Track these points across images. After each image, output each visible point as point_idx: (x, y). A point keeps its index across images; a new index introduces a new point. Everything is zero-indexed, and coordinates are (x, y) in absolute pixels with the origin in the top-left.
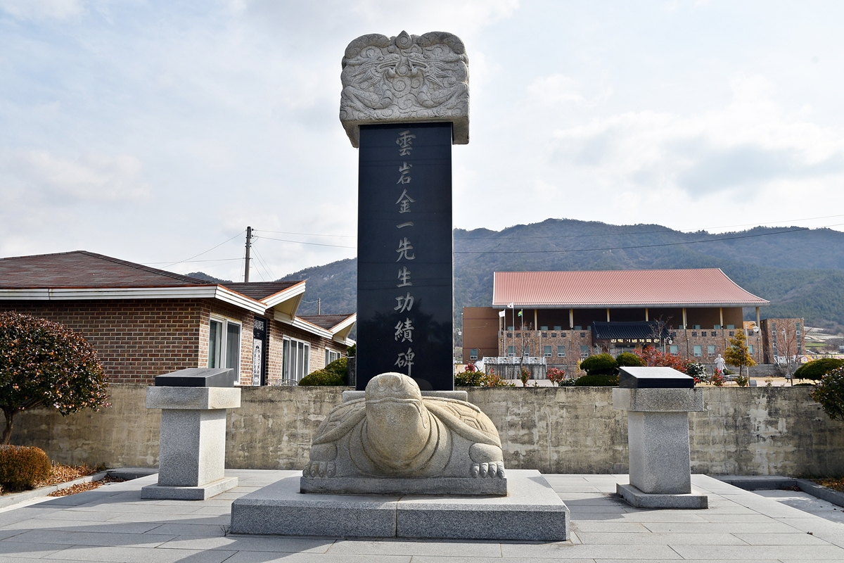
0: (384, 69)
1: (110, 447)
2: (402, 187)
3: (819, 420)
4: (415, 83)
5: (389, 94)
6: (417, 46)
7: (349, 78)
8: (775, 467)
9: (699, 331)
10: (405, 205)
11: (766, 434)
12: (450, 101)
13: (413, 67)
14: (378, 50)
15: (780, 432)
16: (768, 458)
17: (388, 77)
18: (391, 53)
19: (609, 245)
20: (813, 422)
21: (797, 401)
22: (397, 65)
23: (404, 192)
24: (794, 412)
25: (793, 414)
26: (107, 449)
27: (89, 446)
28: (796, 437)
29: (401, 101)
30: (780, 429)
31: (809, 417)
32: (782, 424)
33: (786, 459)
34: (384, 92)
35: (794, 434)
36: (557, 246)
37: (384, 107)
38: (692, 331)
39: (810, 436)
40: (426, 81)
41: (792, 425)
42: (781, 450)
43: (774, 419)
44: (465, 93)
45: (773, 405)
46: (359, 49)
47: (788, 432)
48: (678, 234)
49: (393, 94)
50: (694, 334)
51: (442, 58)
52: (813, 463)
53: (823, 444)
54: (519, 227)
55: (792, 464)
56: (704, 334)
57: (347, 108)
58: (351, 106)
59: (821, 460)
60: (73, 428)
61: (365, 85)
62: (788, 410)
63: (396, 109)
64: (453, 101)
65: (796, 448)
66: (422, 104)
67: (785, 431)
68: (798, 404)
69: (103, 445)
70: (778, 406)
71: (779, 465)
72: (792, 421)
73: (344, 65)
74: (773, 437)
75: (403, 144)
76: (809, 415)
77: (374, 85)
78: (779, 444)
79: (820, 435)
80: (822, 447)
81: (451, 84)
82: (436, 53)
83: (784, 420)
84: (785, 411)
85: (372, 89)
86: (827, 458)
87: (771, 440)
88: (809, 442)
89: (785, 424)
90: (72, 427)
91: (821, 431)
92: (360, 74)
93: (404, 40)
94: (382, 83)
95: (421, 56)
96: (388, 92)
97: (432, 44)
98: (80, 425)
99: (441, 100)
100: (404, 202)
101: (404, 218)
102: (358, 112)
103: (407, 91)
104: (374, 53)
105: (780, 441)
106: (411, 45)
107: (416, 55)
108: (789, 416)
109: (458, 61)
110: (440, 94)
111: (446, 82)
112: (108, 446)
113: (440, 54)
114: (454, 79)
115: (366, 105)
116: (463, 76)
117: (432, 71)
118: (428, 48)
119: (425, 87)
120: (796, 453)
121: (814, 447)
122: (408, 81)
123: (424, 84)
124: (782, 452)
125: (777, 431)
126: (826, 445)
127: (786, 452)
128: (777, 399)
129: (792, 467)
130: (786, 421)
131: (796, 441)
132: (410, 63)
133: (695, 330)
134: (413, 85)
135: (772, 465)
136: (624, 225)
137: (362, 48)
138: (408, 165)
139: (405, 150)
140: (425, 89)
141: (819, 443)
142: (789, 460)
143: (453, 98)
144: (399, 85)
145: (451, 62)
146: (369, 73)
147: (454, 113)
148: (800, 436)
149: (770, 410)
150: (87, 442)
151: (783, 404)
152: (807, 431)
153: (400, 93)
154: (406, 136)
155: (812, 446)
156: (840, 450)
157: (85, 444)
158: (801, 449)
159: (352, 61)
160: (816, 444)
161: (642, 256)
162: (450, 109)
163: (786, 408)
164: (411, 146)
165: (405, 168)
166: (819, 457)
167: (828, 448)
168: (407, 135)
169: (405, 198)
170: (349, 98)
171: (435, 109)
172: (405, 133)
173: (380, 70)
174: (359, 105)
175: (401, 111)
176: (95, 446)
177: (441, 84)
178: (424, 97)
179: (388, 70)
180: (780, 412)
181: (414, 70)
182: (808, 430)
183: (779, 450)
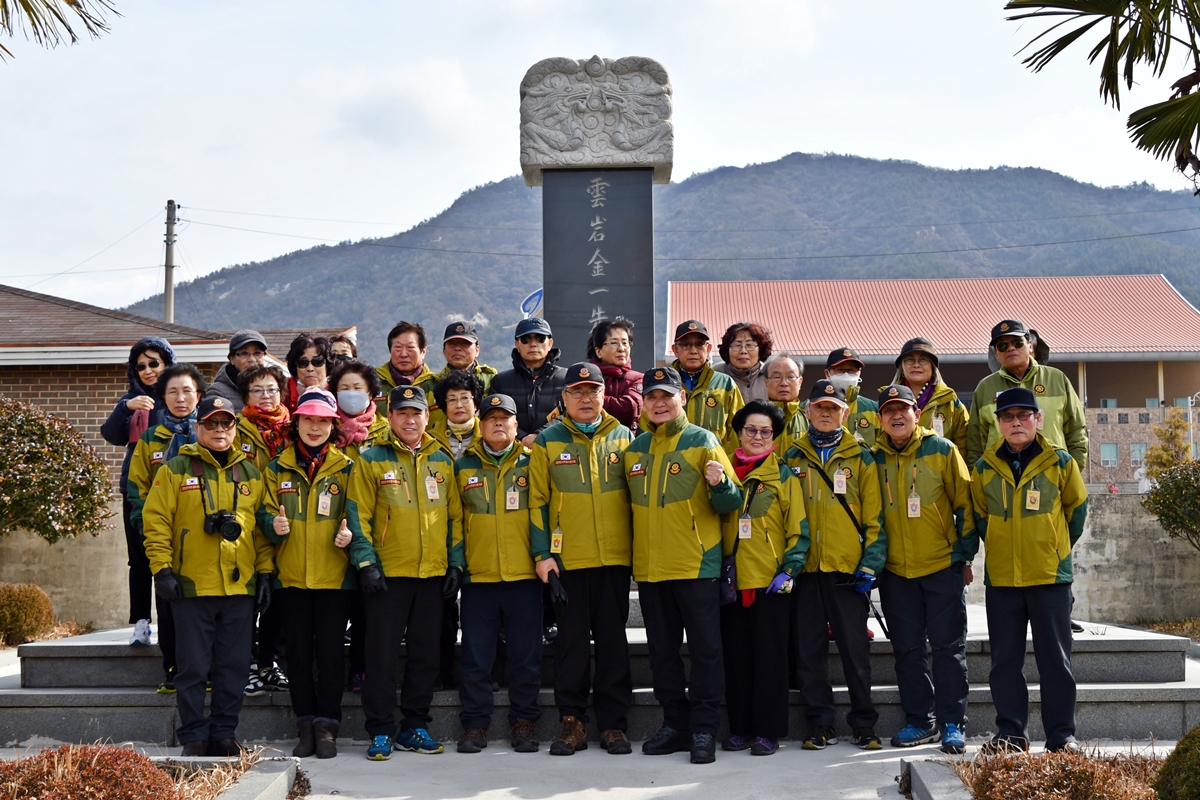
0: (573, 102)
1: (97, 597)
2: (595, 245)
3: (1165, 542)
4: (610, 119)
5: (579, 133)
6: (611, 73)
7: (530, 112)
8: (1100, 611)
9: (1113, 411)
10: (598, 267)
11: (1087, 562)
12: (651, 144)
13: (607, 101)
14: (564, 78)
15: (1108, 560)
16: (1090, 597)
17: (578, 111)
18: (580, 81)
19: (929, 213)
20: (1155, 545)
21: (1134, 514)
22: (588, 97)
23: (598, 251)
24: (1129, 530)
25: (1127, 534)
26: (92, 599)
27: (63, 596)
28: (1131, 567)
29: (593, 141)
30: (1107, 555)
31: (1150, 538)
32: (1111, 548)
33: (1115, 598)
34: (573, 132)
35: (1128, 562)
36: (811, 216)
37: (573, 148)
38: (1098, 411)
39: (1151, 566)
40: (624, 119)
41: (1125, 550)
42: (1109, 585)
43: (1099, 541)
44: (668, 134)
45: (1098, 520)
46: (541, 76)
47: (1119, 560)
48: (1089, 189)
49: (584, 133)
50: (1103, 419)
51: (642, 90)
52: (1154, 605)
53: (1169, 577)
54: (725, 172)
55: (1123, 606)
56: (1123, 419)
57: (530, 151)
58: (533, 148)
59: (1165, 599)
60: (34, 568)
61: (550, 121)
62: (1121, 528)
63: (587, 151)
64: (655, 144)
65: (1129, 583)
66: (619, 146)
67: (1115, 558)
68: (1135, 519)
69: (85, 593)
70: (1105, 522)
71: (1105, 607)
72: (1125, 543)
73: (523, 95)
74: (1096, 567)
75: (595, 194)
76: (1148, 534)
77: (560, 122)
78: (1106, 576)
79: (1164, 565)
80: (1168, 581)
81: (653, 123)
82: (634, 84)
83: (1114, 542)
84: (1115, 529)
85: (558, 126)
86: (1174, 597)
87: (1094, 571)
88: (1148, 574)
89: (1115, 549)
90: (32, 567)
91: (1168, 558)
92: (544, 108)
93: (597, 66)
94: (570, 119)
95: (617, 87)
96: (578, 131)
97: (631, 71)
98: (46, 563)
99: (641, 143)
100: (598, 263)
101: (597, 283)
102: (542, 156)
103: (599, 129)
104: (560, 82)
105: (1106, 572)
106: (604, 72)
107: (610, 85)
108: (1121, 536)
109: (661, 94)
110: (640, 134)
111: (646, 121)
112: (94, 595)
113: (640, 84)
114: (656, 117)
115: (551, 146)
116: (666, 112)
117: (630, 107)
118: (625, 76)
119: (622, 125)
120: (1130, 590)
121: (1156, 581)
122: (601, 117)
123: (620, 122)
124: (1110, 588)
125: (1103, 558)
126: (1174, 578)
127: (1115, 589)
128: (1104, 511)
129: (1123, 611)
130: (1117, 544)
131: (1130, 573)
132: (604, 97)
133: (1105, 411)
134: (607, 122)
135: (1095, 607)
136: (965, 168)
137: (545, 74)
138: (601, 220)
139: (597, 200)
140: (621, 128)
141: (1164, 576)
142: (1119, 600)
143: (656, 141)
144: (590, 120)
145: (652, 95)
146: (555, 108)
147: (656, 159)
148: (1137, 566)
149: (1094, 528)
150: (59, 590)
151: (1114, 519)
152: (1146, 558)
153: (592, 131)
154: (598, 185)
155: (1153, 579)
156: (1194, 585)
157: (56, 593)
158: (1137, 584)
159: (533, 91)
160: (1158, 577)
161: (1005, 241)
162: (652, 153)
163: (1117, 525)
164: (605, 195)
165: (598, 222)
166: (1163, 596)
167: (1177, 582)
168: (600, 182)
169: (598, 259)
170: (531, 137)
171: (634, 153)
172: (597, 180)
173: (568, 104)
174: (544, 146)
175: (593, 154)
176: (72, 595)
177: (641, 123)
178: (621, 138)
179: (578, 104)
180: (1109, 530)
181: (609, 105)
182: (1148, 556)
183: (1105, 586)
